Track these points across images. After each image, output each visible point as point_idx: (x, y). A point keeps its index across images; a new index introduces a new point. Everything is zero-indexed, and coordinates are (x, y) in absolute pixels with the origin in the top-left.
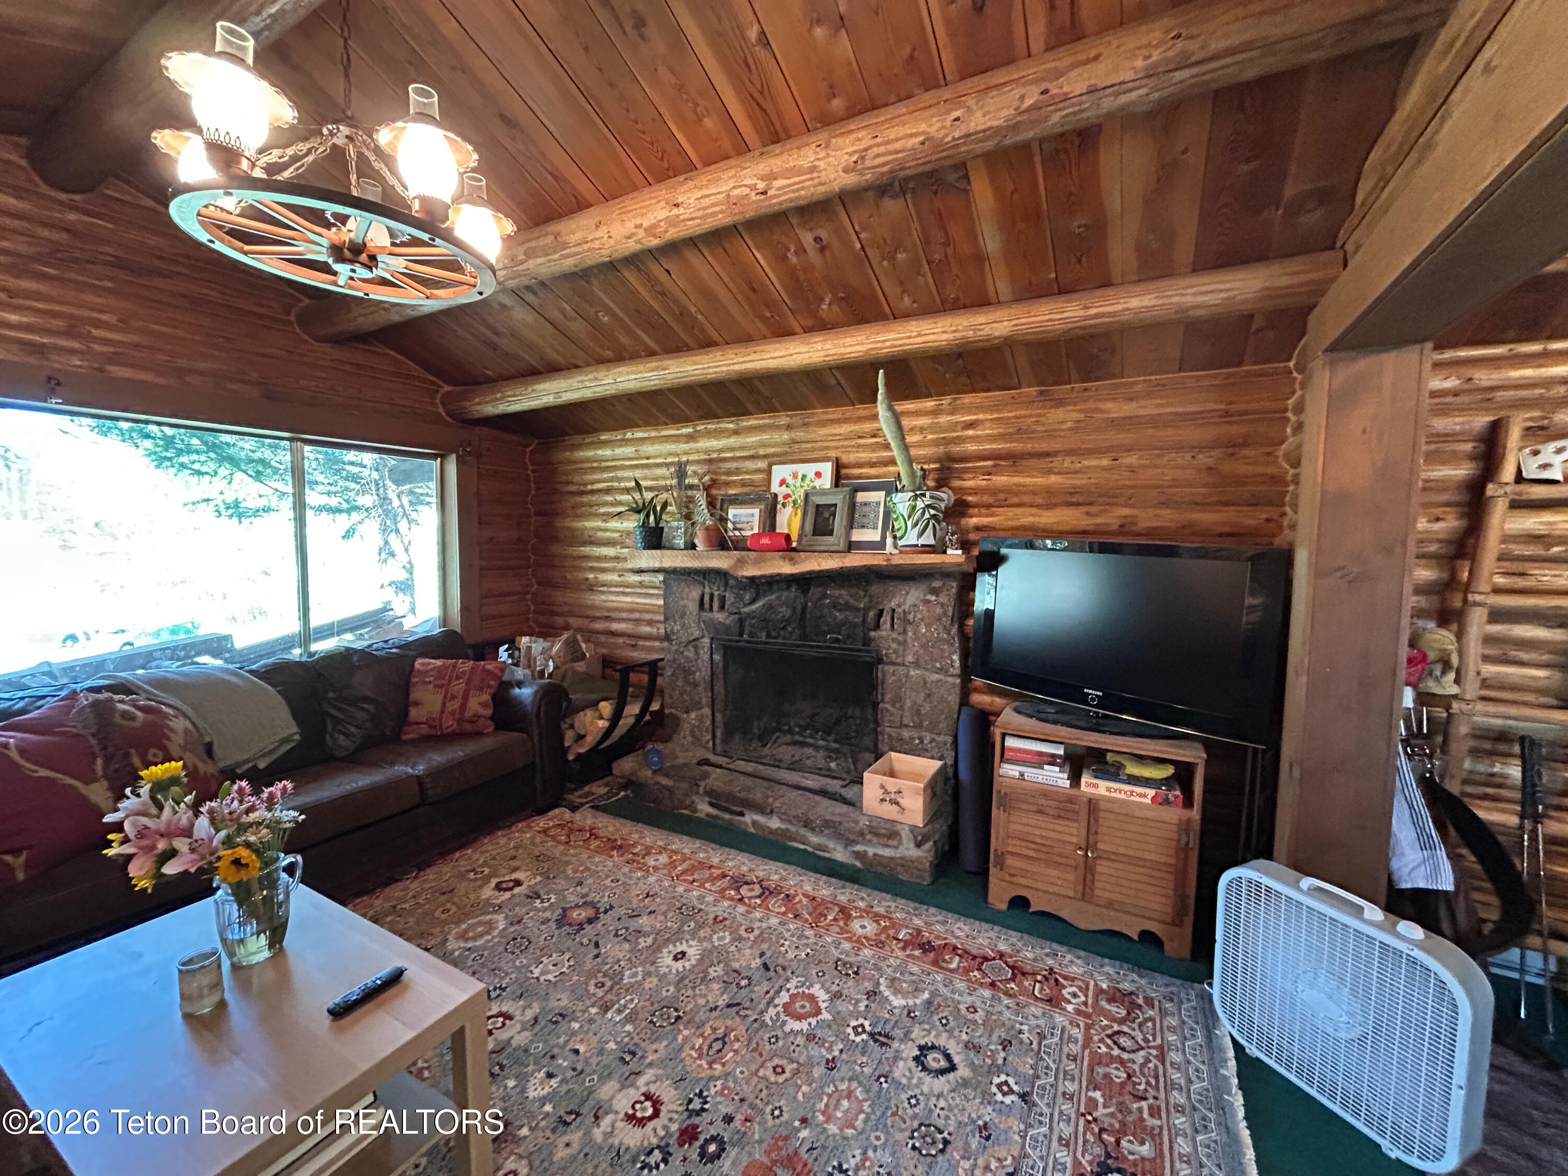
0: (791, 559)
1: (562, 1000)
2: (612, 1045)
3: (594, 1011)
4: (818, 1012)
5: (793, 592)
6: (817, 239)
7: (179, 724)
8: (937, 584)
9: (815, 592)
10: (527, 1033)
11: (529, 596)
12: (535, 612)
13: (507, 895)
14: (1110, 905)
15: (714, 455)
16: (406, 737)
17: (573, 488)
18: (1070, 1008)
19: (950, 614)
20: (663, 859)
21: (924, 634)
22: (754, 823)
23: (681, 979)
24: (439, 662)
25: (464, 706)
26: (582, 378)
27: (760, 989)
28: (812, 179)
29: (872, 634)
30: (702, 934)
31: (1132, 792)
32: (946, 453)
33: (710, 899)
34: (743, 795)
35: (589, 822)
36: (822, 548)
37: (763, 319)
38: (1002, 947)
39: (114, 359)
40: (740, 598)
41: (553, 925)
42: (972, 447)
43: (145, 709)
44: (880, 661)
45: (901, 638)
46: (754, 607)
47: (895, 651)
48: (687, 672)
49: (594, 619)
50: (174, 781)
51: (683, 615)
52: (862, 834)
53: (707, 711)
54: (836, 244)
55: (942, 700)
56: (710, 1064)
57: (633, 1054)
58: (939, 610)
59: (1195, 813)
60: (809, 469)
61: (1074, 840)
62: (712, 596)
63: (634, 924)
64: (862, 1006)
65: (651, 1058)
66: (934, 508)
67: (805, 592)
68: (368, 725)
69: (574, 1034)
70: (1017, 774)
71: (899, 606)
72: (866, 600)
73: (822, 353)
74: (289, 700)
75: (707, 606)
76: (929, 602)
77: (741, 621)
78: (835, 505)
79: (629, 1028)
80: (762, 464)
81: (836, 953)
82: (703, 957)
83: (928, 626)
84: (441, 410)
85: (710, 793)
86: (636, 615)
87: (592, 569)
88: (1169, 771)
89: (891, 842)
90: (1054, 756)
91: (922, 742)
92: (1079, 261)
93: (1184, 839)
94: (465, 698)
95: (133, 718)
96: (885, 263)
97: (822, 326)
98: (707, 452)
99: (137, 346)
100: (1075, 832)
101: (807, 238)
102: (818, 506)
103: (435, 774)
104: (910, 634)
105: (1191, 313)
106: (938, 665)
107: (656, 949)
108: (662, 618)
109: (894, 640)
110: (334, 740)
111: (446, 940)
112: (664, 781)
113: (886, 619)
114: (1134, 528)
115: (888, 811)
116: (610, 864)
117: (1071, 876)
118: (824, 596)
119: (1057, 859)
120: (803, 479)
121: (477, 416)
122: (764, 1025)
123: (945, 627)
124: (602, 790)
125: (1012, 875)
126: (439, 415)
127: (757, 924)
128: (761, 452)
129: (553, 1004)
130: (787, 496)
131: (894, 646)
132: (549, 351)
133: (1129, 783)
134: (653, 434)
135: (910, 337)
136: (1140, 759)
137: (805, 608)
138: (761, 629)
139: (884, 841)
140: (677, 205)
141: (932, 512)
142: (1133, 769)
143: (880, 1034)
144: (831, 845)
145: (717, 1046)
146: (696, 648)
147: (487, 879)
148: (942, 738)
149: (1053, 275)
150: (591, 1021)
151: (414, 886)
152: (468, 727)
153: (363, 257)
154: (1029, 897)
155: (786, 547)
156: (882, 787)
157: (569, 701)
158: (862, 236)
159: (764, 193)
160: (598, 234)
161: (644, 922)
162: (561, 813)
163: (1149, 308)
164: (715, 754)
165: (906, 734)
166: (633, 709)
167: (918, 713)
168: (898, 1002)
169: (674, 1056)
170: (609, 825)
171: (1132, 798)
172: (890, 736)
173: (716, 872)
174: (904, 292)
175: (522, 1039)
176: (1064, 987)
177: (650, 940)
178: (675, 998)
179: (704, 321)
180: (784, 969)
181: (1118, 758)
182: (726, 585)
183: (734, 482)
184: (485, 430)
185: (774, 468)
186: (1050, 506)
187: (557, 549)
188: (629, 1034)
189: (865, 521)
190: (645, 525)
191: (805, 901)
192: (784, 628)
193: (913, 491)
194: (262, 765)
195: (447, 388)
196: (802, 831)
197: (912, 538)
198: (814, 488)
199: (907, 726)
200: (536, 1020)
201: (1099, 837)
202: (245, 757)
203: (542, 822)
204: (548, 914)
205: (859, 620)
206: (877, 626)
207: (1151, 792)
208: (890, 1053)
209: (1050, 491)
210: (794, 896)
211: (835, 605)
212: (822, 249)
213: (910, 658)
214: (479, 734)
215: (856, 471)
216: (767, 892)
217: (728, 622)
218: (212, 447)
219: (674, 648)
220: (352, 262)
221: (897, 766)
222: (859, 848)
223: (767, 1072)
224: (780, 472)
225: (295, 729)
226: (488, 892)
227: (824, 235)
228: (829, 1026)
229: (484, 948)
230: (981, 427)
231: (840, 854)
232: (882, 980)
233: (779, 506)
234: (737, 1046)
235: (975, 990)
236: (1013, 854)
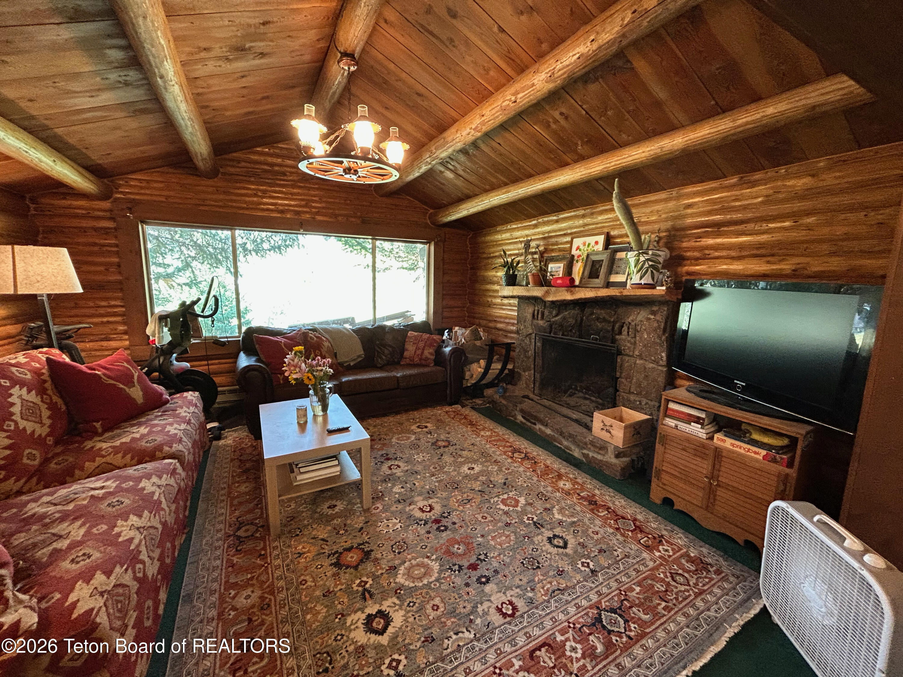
0: (571, 292)
1: (419, 468)
2: (428, 487)
3: (427, 475)
4: (517, 506)
5: (575, 312)
6: (562, 114)
7: (326, 344)
8: (655, 308)
9: (588, 311)
10: (402, 474)
11: (465, 309)
12: (468, 317)
13: (420, 430)
14: (724, 518)
15: (546, 235)
16: (402, 363)
17: (485, 256)
18: (657, 554)
19: (662, 327)
20: (488, 433)
21: (645, 339)
22: (540, 429)
23: (467, 476)
24: (416, 334)
25: (423, 353)
26: (477, 201)
27: (496, 490)
28: (533, 90)
29: (617, 337)
30: (486, 464)
31: (749, 449)
32: (672, 225)
33: (498, 453)
34: (534, 414)
35: (467, 413)
36: (591, 286)
37: (551, 159)
38: (639, 517)
39: (317, 213)
40: (551, 313)
41: (430, 444)
42: (689, 221)
43: (317, 337)
44: (619, 353)
45: (632, 341)
46: (557, 318)
47: (629, 348)
48: (526, 351)
49: (490, 321)
50: (300, 352)
51: (525, 321)
52: (586, 444)
53: (532, 372)
54: (571, 114)
55: (655, 380)
56: (459, 506)
57: (433, 492)
58: (656, 325)
59: (793, 472)
60: (591, 240)
61: (705, 472)
62: (538, 311)
63: (460, 452)
64: (538, 512)
65: (439, 495)
66: (652, 261)
67: (583, 311)
68: (389, 356)
69: (417, 479)
70: (673, 425)
71: (633, 321)
72: (615, 317)
73: (580, 174)
74: (363, 343)
75: (536, 317)
76: (650, 319)
77: (551, 326)
78: (603, 260)
79: (437, 484)
80: (568, 239)
81: (542, 489)
82: (481, 471)
83: (649, 334)
84: (429, 222)
85: (522, 411)
86: (507, 321)
87: (490, 296)
88: (785, 442)
89: (601, 452)
90: (699, 418)
91: (640, 404)
92: (728, 88)
93: (782, 487)
94: (423, 350)
95: (313, 339)
96: (603, 118)
97: (581, 158)
98: (543, 233)
99: (323, 208)
100: (705, 466)
101: (556, 114)
102: (593, 261)
103: (404, 377)
104: (638, 338)
105: (818, 110)
106: (653, 358)
107: (463, 463)
108: (516, 322)
109: (629, 341)
110: (377, 360)
111: (392, 438)
112: (504, 402)
113: (625, 328)
114: (806, 272)
115: (604, 435)
116: (464, 429)
117: (701, 494)
118: (592, 314)
119: (691, 480)
120: (588, 246)
121: (441, 223)
122: (490, 502)
123: (659, 335)
124: (480, 402)
125: (665, 485)
126: (427, 223)
127: (513, 468)
128: (569, 231)
129: (415, 468)
130: (579, 256)
131: (629, 345)
132: (464, 189)
133: (748, 444)
134: (519, 225)
135: (624, 158)
136: (765, 431)
137: (582, 319)
138: (560, 330)
139: (597, 450)
140: (483, 116)
141: (650, 263)
142: (756, 436)
143: (539, 524)
144: (573, 448)
145: (466, 501)
146: (530, 339)
147: (416, 423)
148: (652, 403)
149: (713, 102)
150: (425, 477)
151: (392, 419)
152: (423, 362)
153: (352, 171)
154: (674, 501)
155: (571, 285)
156: (603, 422)
157: (466, 358)
158: (584, 107)
159: (515, 102)
160: (458, 135)
161: (465, 453)
162: (459, 407)
163: (782, 113)
164: (534, 393)
165: (632, 398)
166: (497, 366)
167: (639, 386)
168: (558, 516)
169: (447, 499)
170: (474, 416)
171: (748, 453)
172: (623, 398)
173: (508, 444)
174: (620, 131)
175: (398, 474)
176: (663, 545)
177: (463, 460)
178: (460, 481)
179: (523, 164)
180: (512, 487)
181: (749, 428)
182: (545, 306)
183: (555, 249)
184: (447, 229)
185: (574, 240)
186: (739, 258)
187: (477, 286)
188: (435, 486)
189: (618, 269)
190: (507, 274)
191: (543, 466)
192: (571, 331)
193: (638, 251)
194: (352, 364)
195: (431, 211)
196: (561, 438)
197: (636, 279)
198: (594, 251)
199: (633, 393)
200: (407, 471)
201: (721, 473)
202: (346, 360)
203: (448, 408)
204: (430, 440)
205: (610, 328)
206: (620, 333)
207: (764, 452)
208: (538, 531)
209: (741, 247)
210: (538, 463)
211: (598, 319)
212: (566, 118)
213: (637, 353)
214: (427, 366)
215: (618, 240)
216: (527, 457)
217: (545, 326)
218: (359, 244)
219: (520, 338)
220: (349, 173)
221: (625, 416)
222: (585, 451)
223: (479, 517)
224: (577, 242)
225: (362, 352)
226: (414, 427)
227: (564, 110)
228: (517, 513)
229: (403, 444)
230: (696, 207)
231: (576, 453)
232: (557, 507)
233: (575, 262)
234: (473, 504)
235: (605, 527)
236: (667, 472)
